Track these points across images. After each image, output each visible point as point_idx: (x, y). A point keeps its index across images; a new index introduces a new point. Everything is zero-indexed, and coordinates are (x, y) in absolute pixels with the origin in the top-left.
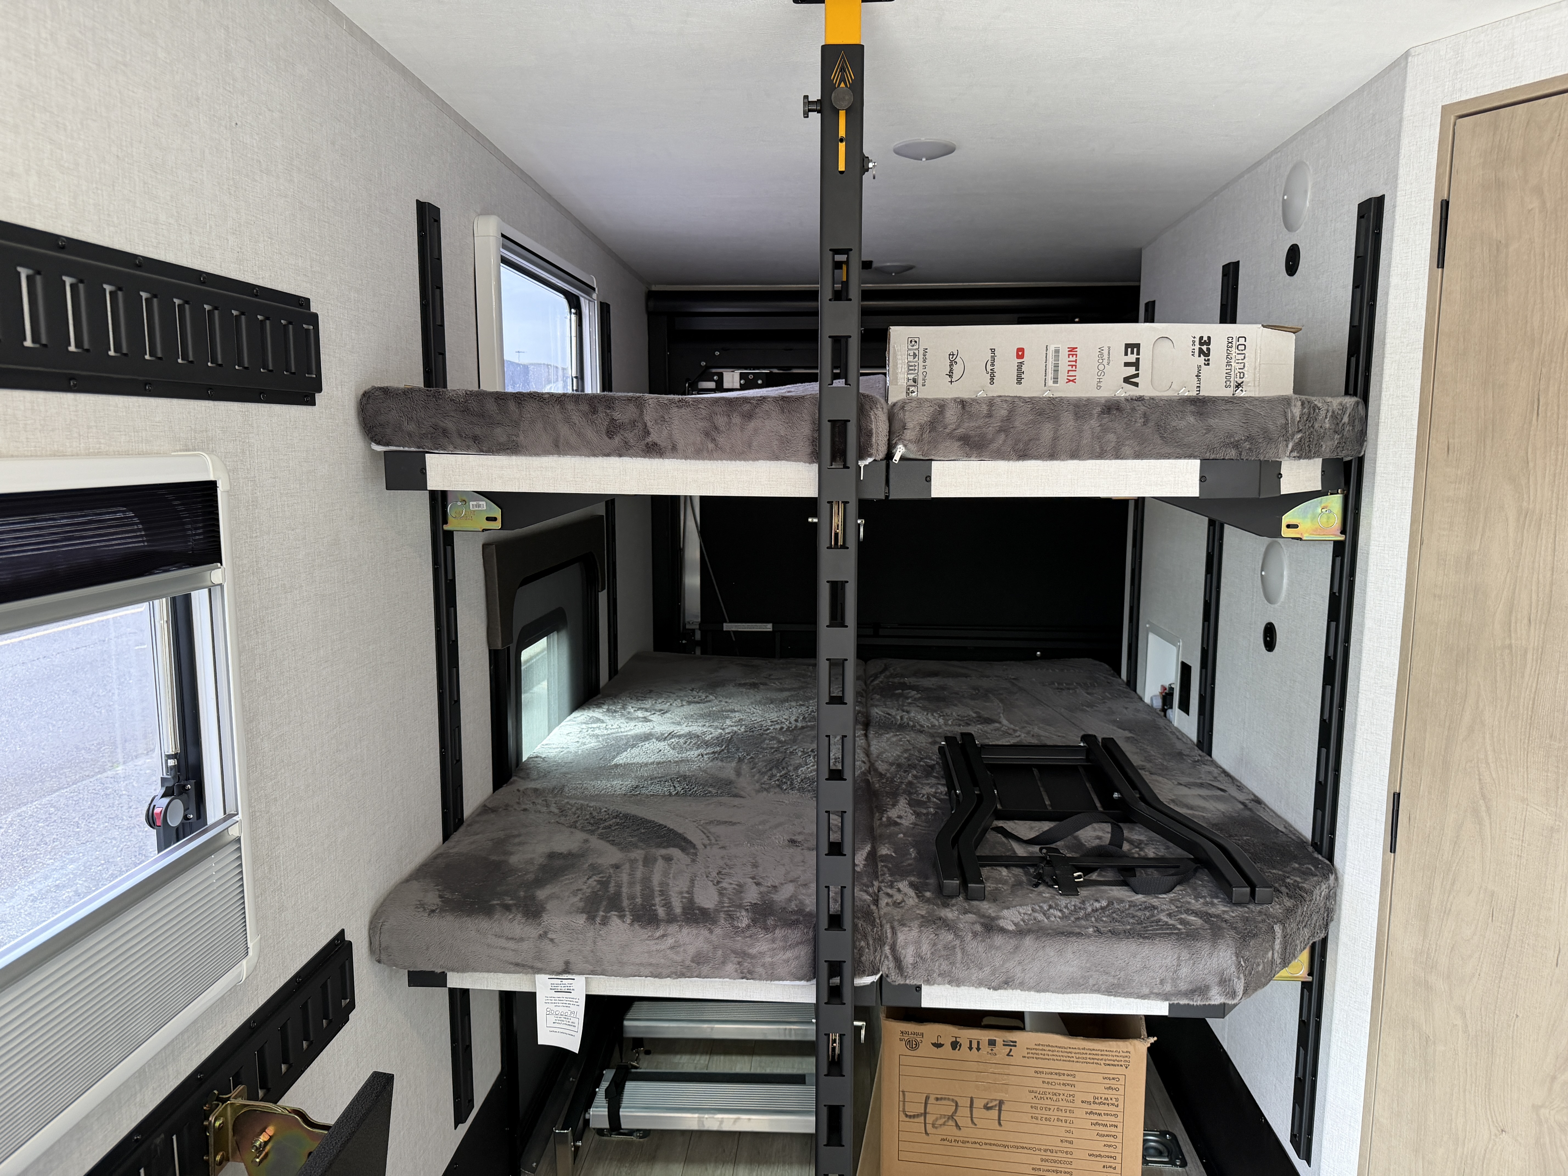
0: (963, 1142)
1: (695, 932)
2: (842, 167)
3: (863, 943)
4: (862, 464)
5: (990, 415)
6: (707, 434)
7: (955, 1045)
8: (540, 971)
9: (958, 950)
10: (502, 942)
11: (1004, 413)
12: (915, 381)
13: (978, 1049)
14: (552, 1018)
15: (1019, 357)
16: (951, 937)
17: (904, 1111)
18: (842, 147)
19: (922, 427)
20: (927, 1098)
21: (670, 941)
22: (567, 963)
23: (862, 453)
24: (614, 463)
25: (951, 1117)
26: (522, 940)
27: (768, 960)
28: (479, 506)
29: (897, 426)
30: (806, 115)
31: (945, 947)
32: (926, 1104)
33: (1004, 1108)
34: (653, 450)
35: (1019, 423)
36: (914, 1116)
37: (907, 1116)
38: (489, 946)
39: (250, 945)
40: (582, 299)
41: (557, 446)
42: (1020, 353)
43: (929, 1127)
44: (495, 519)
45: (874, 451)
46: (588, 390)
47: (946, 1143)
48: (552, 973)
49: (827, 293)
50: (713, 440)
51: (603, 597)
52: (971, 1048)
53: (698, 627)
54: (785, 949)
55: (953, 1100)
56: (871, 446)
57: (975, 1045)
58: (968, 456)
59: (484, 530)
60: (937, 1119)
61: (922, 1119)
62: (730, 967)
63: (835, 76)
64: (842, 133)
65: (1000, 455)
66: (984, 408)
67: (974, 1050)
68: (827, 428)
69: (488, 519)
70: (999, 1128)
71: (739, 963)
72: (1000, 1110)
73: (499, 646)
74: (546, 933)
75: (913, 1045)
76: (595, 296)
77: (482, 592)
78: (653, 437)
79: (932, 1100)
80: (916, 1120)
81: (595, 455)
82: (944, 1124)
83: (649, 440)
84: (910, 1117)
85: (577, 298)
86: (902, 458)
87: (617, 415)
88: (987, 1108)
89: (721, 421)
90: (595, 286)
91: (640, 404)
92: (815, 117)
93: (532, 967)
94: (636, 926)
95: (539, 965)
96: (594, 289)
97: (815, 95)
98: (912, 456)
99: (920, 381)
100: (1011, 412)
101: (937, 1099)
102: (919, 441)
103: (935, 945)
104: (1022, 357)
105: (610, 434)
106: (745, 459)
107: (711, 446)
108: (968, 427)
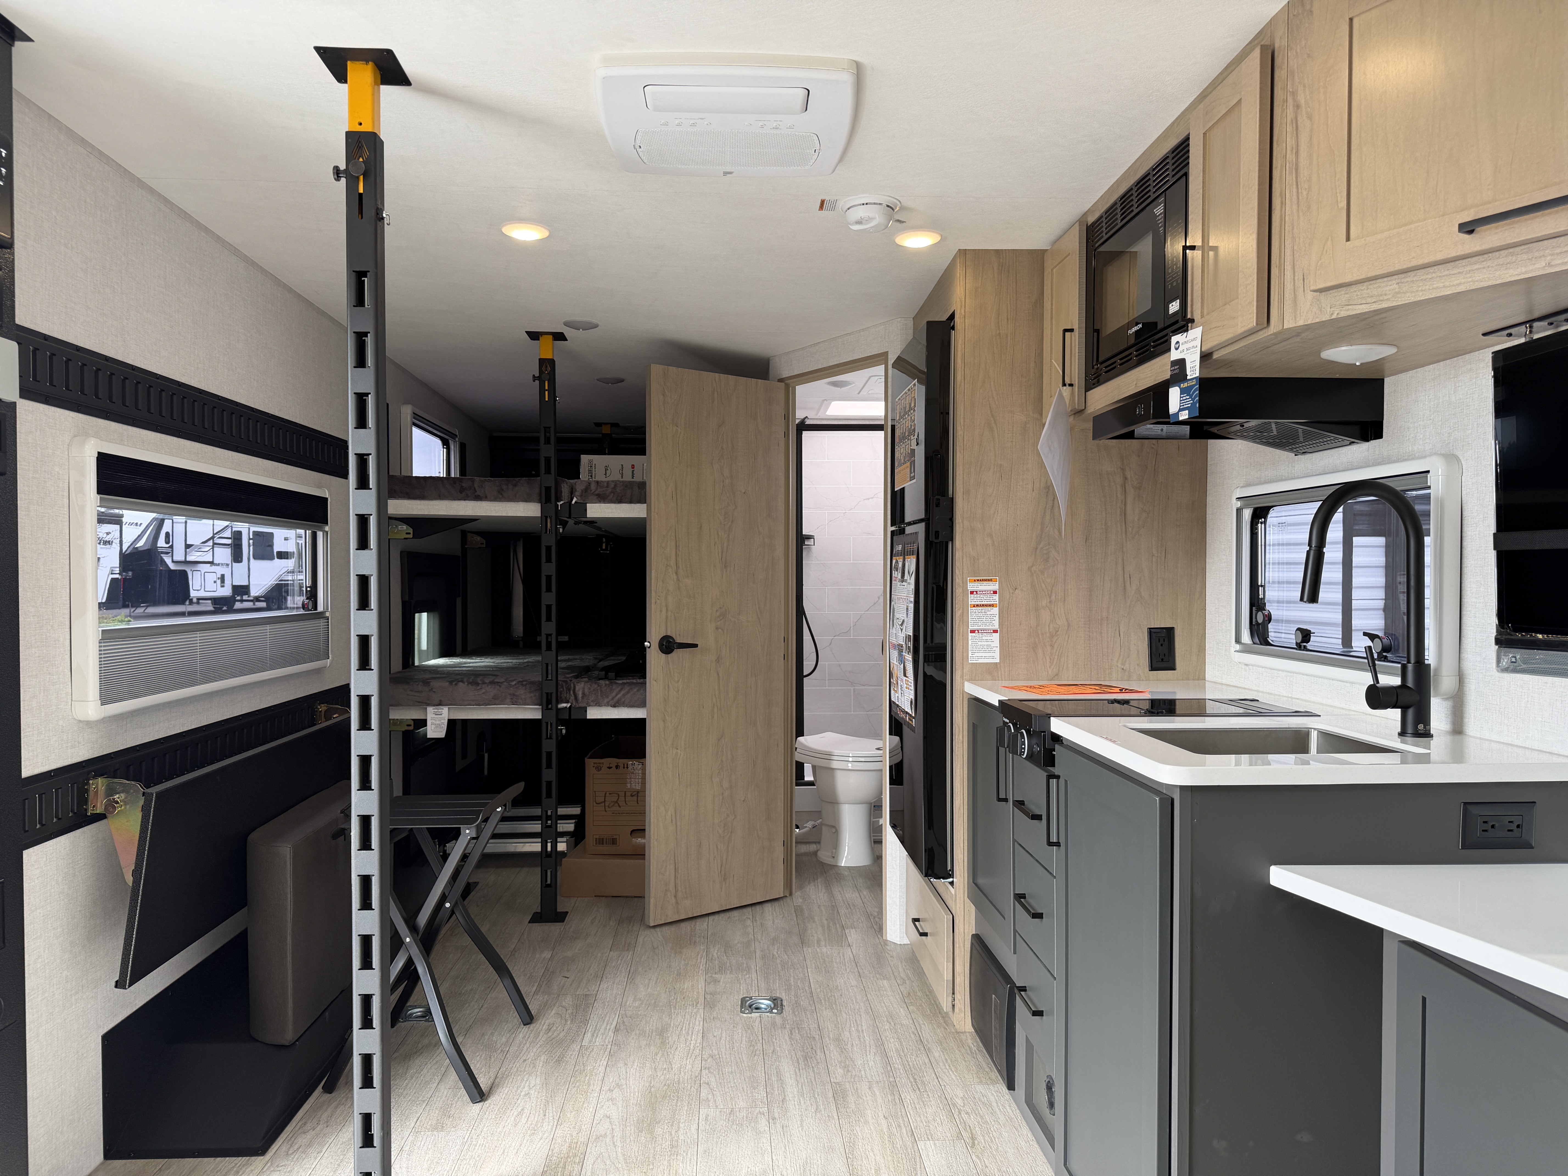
0: (622, 813)
1: (493, 686)
2: (547, 399)
3: (562, 689)
4: (559, 504)
5: (607, 487)
6: (499, 492)
7: (617, 767)
8: (429, 705)
9: (599, 691)
10: (413, 693)
11: (613, 486)
12: (591, 476)
13: (627, 768)
14: (433, 726)
15: (632, 468)
16: (596, 686)
17: (595, 801)
18: (547, 392)
19: (582, 491)
20: (606, 794)
21: (483, 691)
22: (441, 701)
23: (558, 499)
24: (463, 503)
25: (616, 802)
26: (422, 692)
27: (523, 697)
28: (402, 528)
29: (574, 490)
30: (534, 381)
31: (594, 690)
32: (605, 796)
33: (639, 795)
34: (478, 498)
35: (618, 490)
36: (600, 803)
37: (597, 803)
38: (408, 695)
39: (330, 656)
40: (450, 441)
41: (440, 496)
42: (633, 467)
43: (606, 807)
44: (409, 533)
45: (563, 499)
46: (453, 475)
47: (614, 815)
48: (434, 705)
49: (542, 440)
50: (502, 494)
51: (459, 602)
52: (624, 768)
53: (521, 639)
54: (530, 692)
55: (617, 794)
56: (562, 497)
57: (626, 766)
58: (600, 502)
59: (405, 538)
60: (610, 804)
61: (603, 804)
62: (508, 700)
63: (543, 369)
64: (547, 388)
65: (611, 502)
66: (605, 484)
67: (626, 768)
68: (544, 489)
69: (407, 533)
70: (637, 805)
71: (511, 699)
72: (638, 796)
73: (407, 599)
74: (432, 689)
75: (599, 769)
76: (457, 439)
77: (400, 573)
78: (478, 493)
79: (607, 795)
80: (601, 805)
81: (455, 500)
82: (613, 806)
83: (476, 494)
84: (598, 804)
85: (448, 441)
86: (575, 502)
87: (463, 485)
88: (632, 796)
89: (504, 487)
90: (457, 434)
91: (473, 481)
92: (537, 382)
93: (426, 703)
94: (470, 685)
95: (429, 702)
96: (457, 436)
97: (537, 375)
98: (579, 501)
99: (593, 476)
100: (615, 485)
101: (610, 794)
102: (581, 496)
103: (590, 689)
104: (634, 468)
105: (461, 492)
106: (514, 502)
107: (500, 496)
108: (599, 491)
